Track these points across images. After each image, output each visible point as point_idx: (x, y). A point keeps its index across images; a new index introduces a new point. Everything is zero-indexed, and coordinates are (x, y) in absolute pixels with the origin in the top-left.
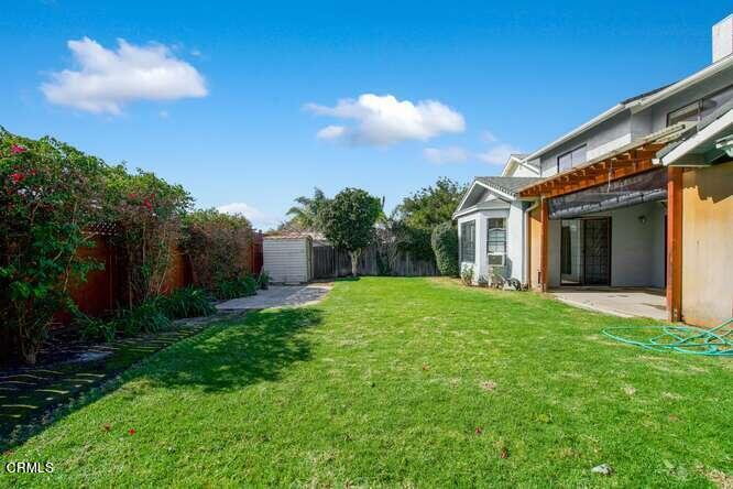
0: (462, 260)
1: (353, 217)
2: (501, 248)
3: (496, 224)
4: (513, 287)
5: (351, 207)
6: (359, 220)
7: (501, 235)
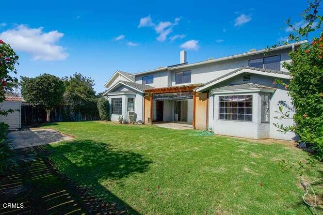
0: (112, 114)
1: (52, 90)
2: (132, 109)
3: (131, 100)
4: (141, 123)
5: (50, 84)
6: (55, 92)
7: (132, 104)
